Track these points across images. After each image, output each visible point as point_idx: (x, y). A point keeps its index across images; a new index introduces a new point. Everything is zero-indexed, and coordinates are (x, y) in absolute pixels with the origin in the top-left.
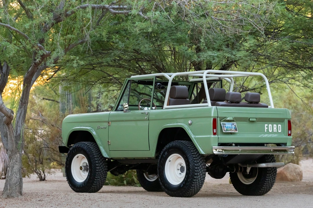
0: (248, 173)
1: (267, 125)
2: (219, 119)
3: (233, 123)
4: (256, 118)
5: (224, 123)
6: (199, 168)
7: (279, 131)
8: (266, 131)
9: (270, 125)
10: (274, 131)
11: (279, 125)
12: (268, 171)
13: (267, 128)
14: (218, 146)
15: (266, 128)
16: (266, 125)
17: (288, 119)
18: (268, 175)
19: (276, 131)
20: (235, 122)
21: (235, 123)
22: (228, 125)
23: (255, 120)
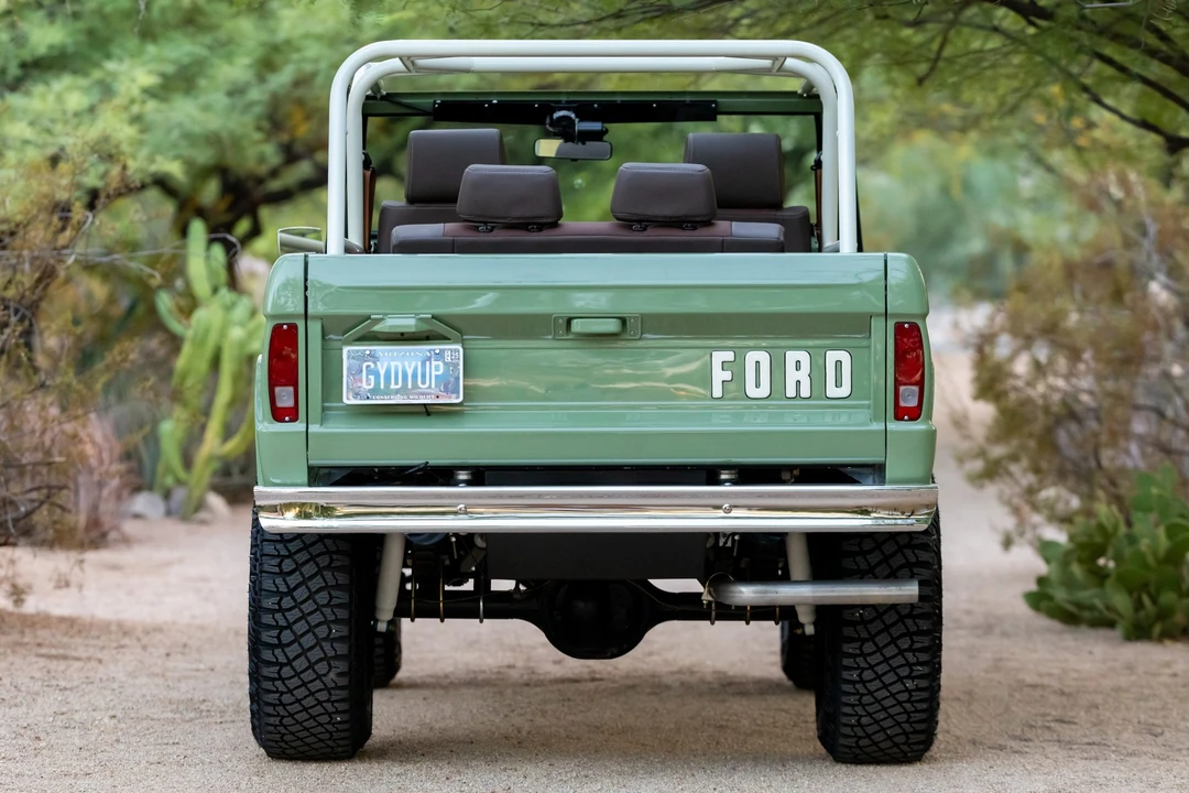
0: (810, 630)
1: (729, 356)
2: (315, 329)
3: (437, 347)
4: (623, 321)
5: (366, 348)
6: (287, 602)
7: (832, 391)
8: (717, 392)
9: (757, 357)
10: (791, 392)
11: (832, 356)
12: (853, 624)
13: (727, 375)
14: (310, 485)
15: (720, 376)
16: (719, 357)
17: (895, 315)
18: (848, 648)
19: (805, 392)
20: (456, 342)
21: (453, 351)
22: (393, 364)
23: (612, 326)
